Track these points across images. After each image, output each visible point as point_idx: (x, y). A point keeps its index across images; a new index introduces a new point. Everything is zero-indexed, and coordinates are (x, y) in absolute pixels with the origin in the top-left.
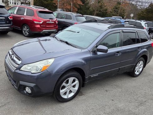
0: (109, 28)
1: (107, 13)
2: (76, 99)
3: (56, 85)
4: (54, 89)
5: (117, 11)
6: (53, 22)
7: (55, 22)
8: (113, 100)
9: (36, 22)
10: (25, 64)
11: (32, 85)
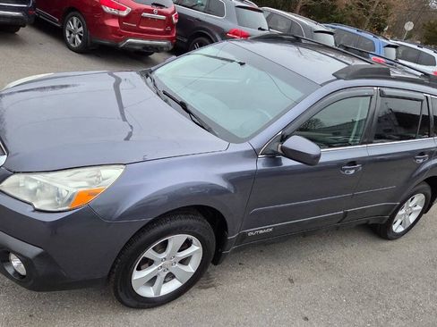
0: (337, 76)
1: (335, 7)
2: (186, 298)
3: (118, 256)
4: (113, 267)
5: (368, 8)
6: (163, 17)
7: (169, 16)
8: (306, 319)
9: (107, 9)
10: (14, 173)
11: (32, 251)
